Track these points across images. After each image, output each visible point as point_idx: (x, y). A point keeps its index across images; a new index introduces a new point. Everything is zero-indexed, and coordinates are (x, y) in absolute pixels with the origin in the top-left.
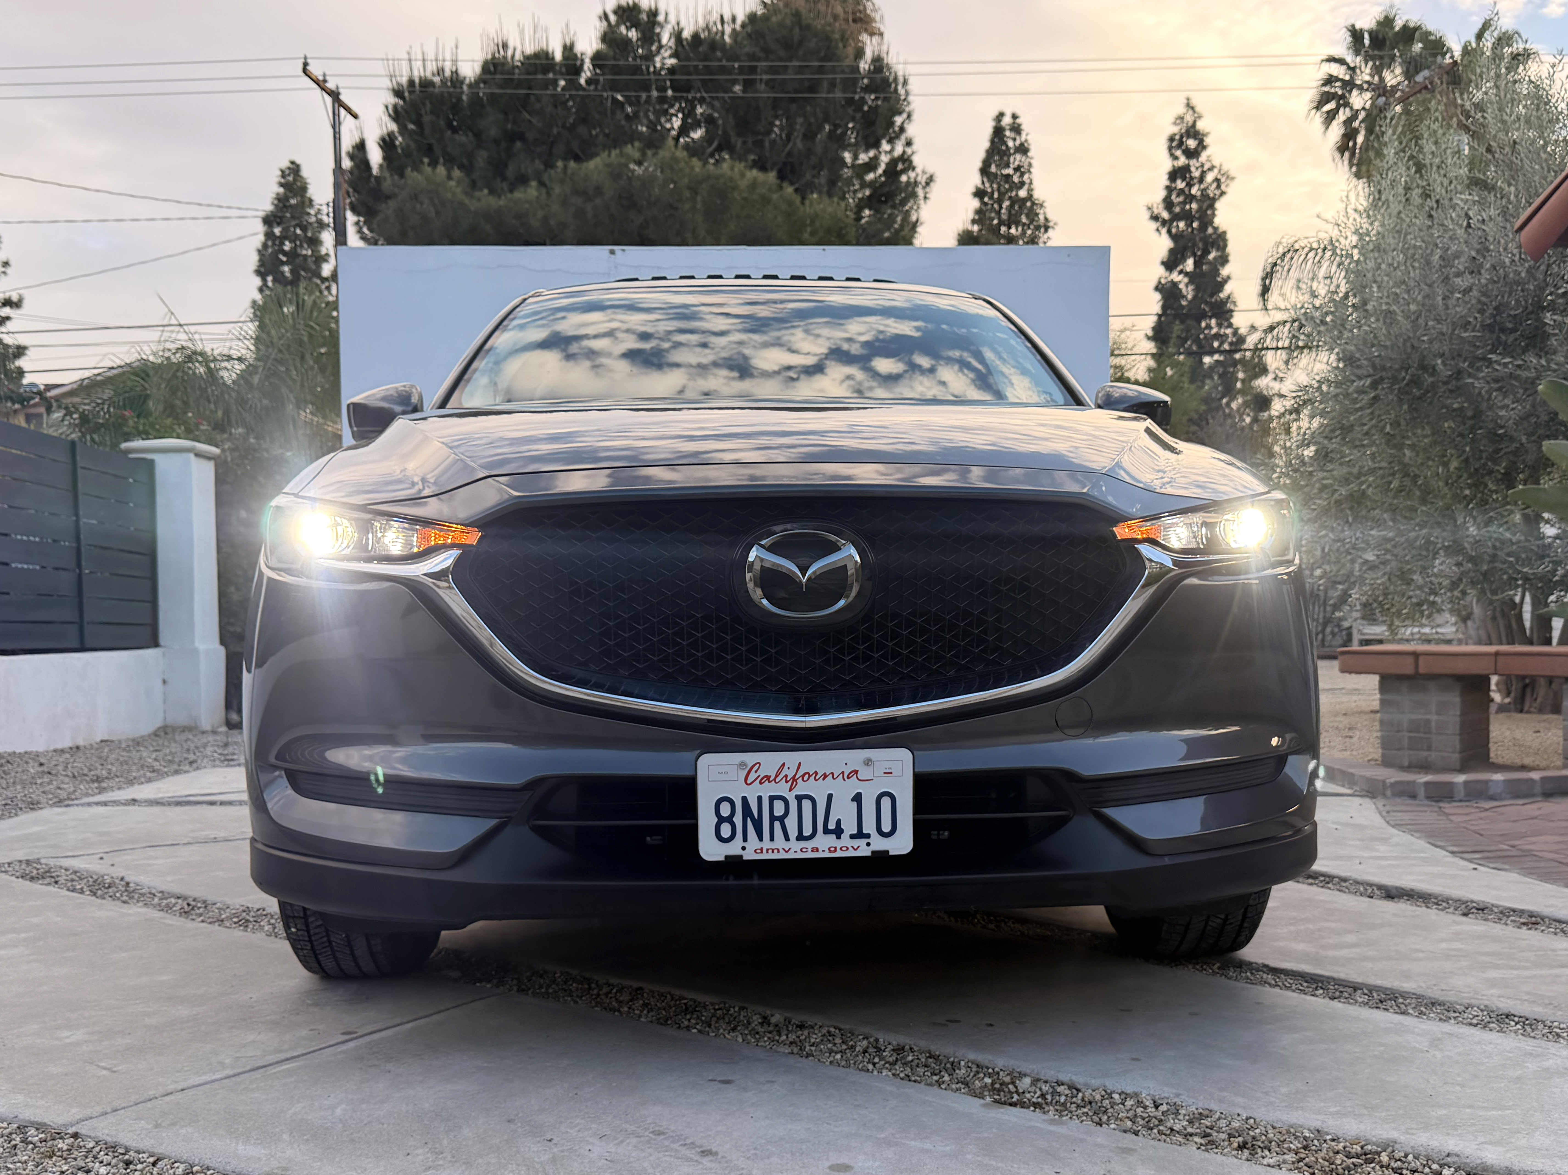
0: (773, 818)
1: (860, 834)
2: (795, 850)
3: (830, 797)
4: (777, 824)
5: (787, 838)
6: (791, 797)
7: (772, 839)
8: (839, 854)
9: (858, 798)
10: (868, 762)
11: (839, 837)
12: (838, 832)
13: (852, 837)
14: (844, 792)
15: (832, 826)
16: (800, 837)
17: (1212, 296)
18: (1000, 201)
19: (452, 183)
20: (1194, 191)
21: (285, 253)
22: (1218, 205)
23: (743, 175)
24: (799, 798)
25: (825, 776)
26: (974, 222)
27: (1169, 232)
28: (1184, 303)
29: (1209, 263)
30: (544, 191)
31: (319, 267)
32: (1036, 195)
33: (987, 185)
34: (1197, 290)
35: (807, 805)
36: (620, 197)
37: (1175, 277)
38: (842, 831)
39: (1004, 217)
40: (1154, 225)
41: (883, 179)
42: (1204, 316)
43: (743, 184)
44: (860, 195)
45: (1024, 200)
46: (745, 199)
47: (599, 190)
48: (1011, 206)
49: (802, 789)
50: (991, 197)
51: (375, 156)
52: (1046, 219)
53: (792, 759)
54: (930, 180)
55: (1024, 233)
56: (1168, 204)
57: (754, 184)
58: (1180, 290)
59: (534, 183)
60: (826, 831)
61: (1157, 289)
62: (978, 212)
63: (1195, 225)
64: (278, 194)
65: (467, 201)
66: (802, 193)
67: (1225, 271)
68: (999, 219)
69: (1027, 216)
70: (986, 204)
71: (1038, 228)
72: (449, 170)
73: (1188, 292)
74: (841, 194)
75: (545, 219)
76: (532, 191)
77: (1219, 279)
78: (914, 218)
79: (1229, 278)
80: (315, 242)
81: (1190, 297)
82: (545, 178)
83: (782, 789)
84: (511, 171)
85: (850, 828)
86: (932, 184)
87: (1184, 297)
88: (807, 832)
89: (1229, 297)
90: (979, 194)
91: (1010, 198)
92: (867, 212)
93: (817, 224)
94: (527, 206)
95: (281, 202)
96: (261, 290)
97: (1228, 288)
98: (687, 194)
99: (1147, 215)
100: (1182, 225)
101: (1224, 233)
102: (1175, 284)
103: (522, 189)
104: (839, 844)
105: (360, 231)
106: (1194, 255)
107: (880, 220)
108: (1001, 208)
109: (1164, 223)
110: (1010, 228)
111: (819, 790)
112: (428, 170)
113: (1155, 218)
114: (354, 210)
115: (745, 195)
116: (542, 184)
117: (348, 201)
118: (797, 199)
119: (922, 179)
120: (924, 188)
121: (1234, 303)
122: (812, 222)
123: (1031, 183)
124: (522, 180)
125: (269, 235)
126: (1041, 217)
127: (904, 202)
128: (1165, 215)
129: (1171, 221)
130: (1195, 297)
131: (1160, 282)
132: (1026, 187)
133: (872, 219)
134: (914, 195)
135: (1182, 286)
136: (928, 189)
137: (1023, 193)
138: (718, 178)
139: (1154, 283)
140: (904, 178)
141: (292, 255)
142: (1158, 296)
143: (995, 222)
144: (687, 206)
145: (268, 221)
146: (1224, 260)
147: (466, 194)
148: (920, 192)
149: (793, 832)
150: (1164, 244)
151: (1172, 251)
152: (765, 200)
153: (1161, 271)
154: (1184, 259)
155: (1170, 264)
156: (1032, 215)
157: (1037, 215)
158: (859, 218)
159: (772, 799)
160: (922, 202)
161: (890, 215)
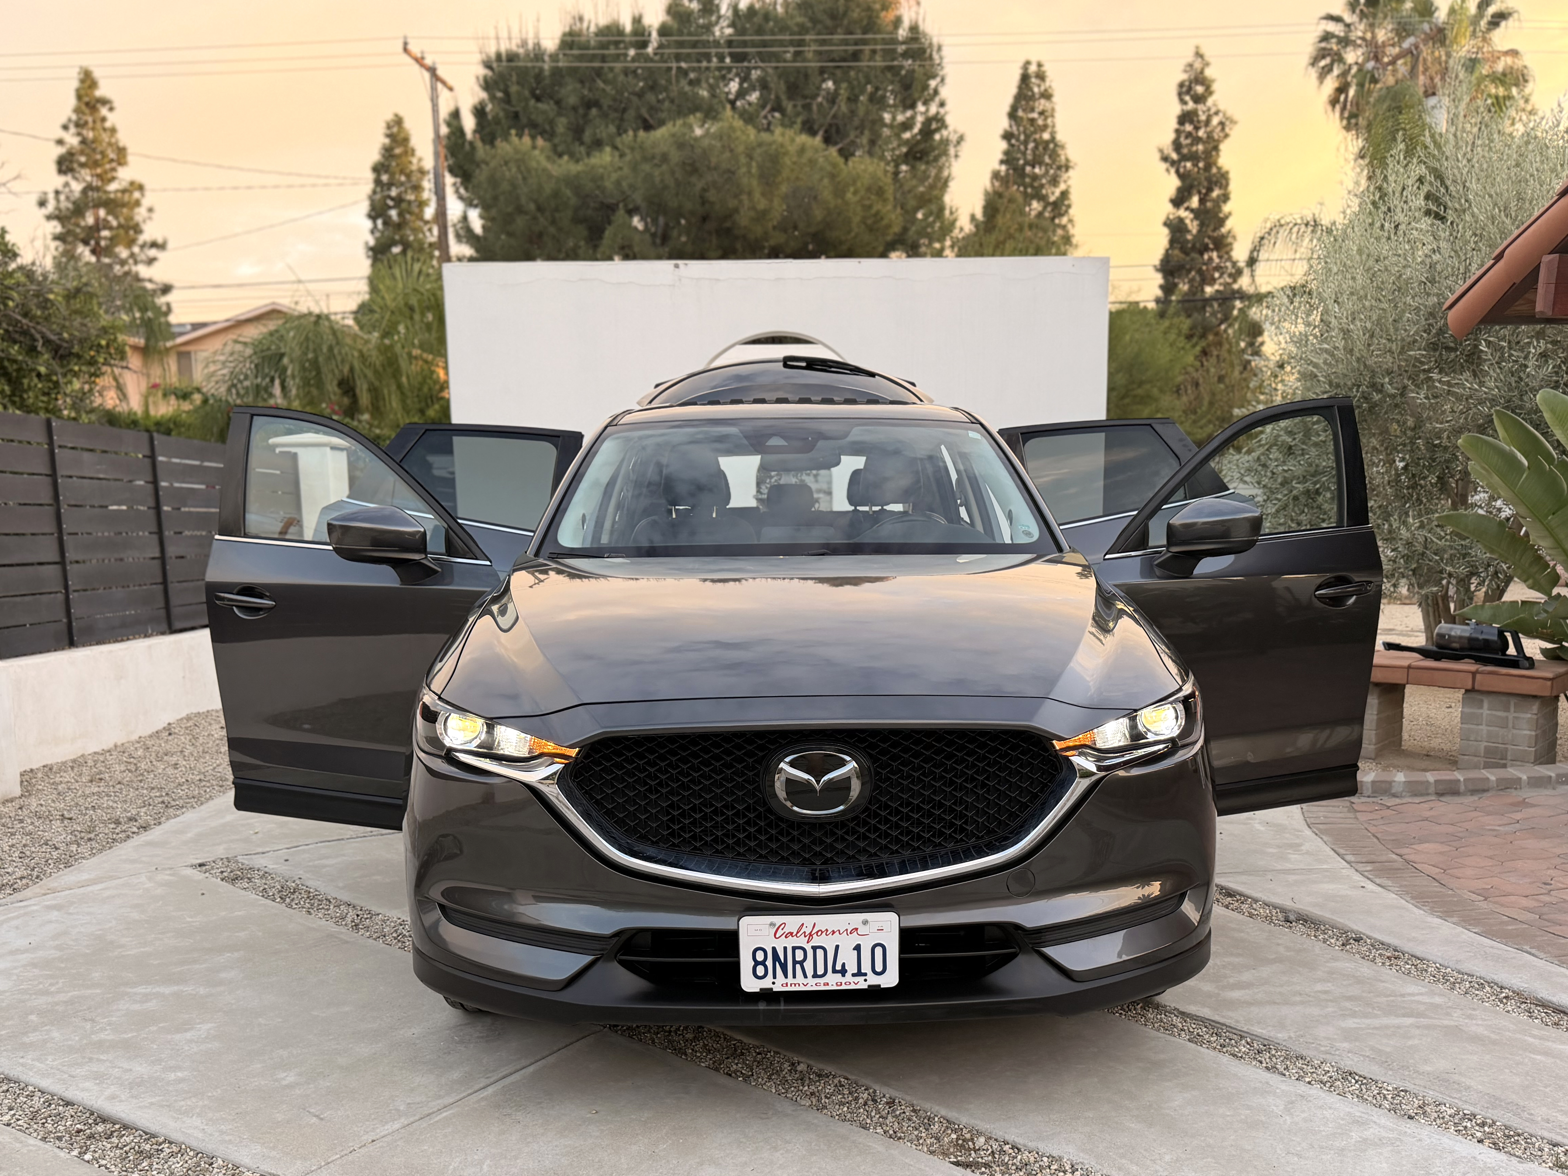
0: (795, 962)
1: (859, 973)
2: (812, 985)
3: (837, 947)
4: (798, 966)
5: (805, 976)
6: (808, 947)
7: (794, 977)
8: (844, 987)
9: (858, 948)
10: (865, 922)
11: (843, 976)
12: (843, 972)
13: (854, 975)
14: (847, 944)
15: (838, 967)
16: (815, 975)
17: (1214, 230)
18: (1026, 143)
19: (537, 152)
20: (1201, 133)
21: (392, 199)
22: (1222, 147)
23: (792, 140)
24: (814, 948)
25: (834, 932)
26: (1002, 162)
27: (1177, 172)
28: (1189, 237)
29: (1213, 200)
30: (617, 154)
31: (422, 211)
32: (1059, 137)
33: (1015, 128)
34: (1202, 225)
35: (820, 953)
36: (684, 163)
37: (1183, 213)
38: (846, 971)
39: (1029, 157)
40: (1164, 166)
41: (919, 137)
42: (1206, 249)
43: (792, 149)
44: (897, 152)
45: (1047, 143)
46: (794, 163)
47: (665, 158)
48: (1036, 147)
49: (816, 941)
50: (1018, 140)
51: (469, 123)
52: (1067, 160)
53: (809, 920)
54: (961, 139)
55: (1047, 172)
56: (1177, 145)
57: (802, 150)
58: (1186, 225)
59: (608, 149)
60: (835, 971)
61: (1165, 224)
62: (1006, 153)
63: (1201, 165)
64: (384, 145)
65: (549, 166)
66: (846, 154)
67: (1226, 208)
68: (1025, 159)
69: (1050, 157)
70: (1012, 146)
71: (1059, 168)
72: (533, 138)
73: (1193, 226)
74: (880, 153)
75: (618, 183)
76: (605, 157)
77: (1221, 215)
78: (946, 173)
79: (1230, 214)
80: (417, 188)
81: (1194, 231)
82: (618, 141)
83: (801, 941)
84: (587, 136)
85: (852, 968)
86: (963, 143)
87: (1189, 231)
88: (820, 971)
89: (1229, 232)
90: (1007, 136)
91: (1035, 140)
92: (904, 168)
93: (859, 184)
94: (601, 170)
95: (388, 152)
96: (372, 232)
97: (1229, 224)
98: (743, 160)
99: (1157, 156)
100: (1189, 165)
101: (1227, 172)
102: (1181, 220)
103: (597, 154)
104: (843, 980)
105: (457, 191)
106: (1199, 192)
107: (914, 176)
108: (1026, 149)
109: (1173, 163)
110: (1033, 167)
111: (829, 943)
112: (515, 139)
113: (1165, 159)
114: (451, 171)
115: (795, 159)
116: (615, 148)
117: (446, 164)
118: (841, 160)
119: (954, 138)
120: (955, 146)
121: (1234, 237)
122: (854, 182)
123: (1054, 126)
124: (598, 144)
125: (378, 182)
126: (1063, 158)
127: (936, 159)
128: (1174, 156)
129: (1180, 161)
130: (1199, 231)
131: (1168, 218)
132: (1049, 130)
133: (908, 176)
134: (945, 153)
135: (1188, 221)
136: (959, 148)
137: (1046, 136)
138: (770, 144)
139: (1163, 218)
140: (937, 137)
141: (399, 201)
142: (1166, 231)
143: (1021, 162)
144: (744, 170)
145: (377, 169)
146: (1226, 198)
147: (548, 158)
148: (952, 151)
149: (810, 971)
150: (1172, 183)
151: (1180, 190)
152: (812, 162)
153: (1169, 208)
154: (1189, 196)
155: (1178, 201)
156: (1054, 155)
157: (1059, 156)
158: (896, 173)
159: (794, 949)
160: (953, 160)
161: (924, 172)
